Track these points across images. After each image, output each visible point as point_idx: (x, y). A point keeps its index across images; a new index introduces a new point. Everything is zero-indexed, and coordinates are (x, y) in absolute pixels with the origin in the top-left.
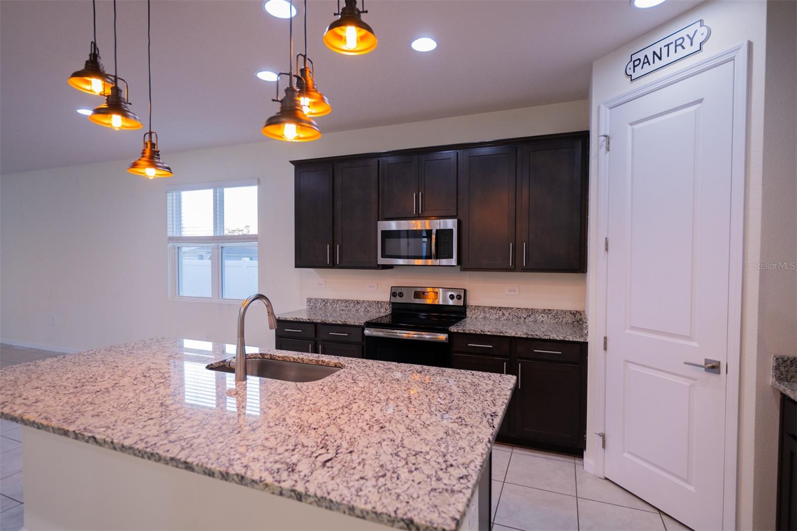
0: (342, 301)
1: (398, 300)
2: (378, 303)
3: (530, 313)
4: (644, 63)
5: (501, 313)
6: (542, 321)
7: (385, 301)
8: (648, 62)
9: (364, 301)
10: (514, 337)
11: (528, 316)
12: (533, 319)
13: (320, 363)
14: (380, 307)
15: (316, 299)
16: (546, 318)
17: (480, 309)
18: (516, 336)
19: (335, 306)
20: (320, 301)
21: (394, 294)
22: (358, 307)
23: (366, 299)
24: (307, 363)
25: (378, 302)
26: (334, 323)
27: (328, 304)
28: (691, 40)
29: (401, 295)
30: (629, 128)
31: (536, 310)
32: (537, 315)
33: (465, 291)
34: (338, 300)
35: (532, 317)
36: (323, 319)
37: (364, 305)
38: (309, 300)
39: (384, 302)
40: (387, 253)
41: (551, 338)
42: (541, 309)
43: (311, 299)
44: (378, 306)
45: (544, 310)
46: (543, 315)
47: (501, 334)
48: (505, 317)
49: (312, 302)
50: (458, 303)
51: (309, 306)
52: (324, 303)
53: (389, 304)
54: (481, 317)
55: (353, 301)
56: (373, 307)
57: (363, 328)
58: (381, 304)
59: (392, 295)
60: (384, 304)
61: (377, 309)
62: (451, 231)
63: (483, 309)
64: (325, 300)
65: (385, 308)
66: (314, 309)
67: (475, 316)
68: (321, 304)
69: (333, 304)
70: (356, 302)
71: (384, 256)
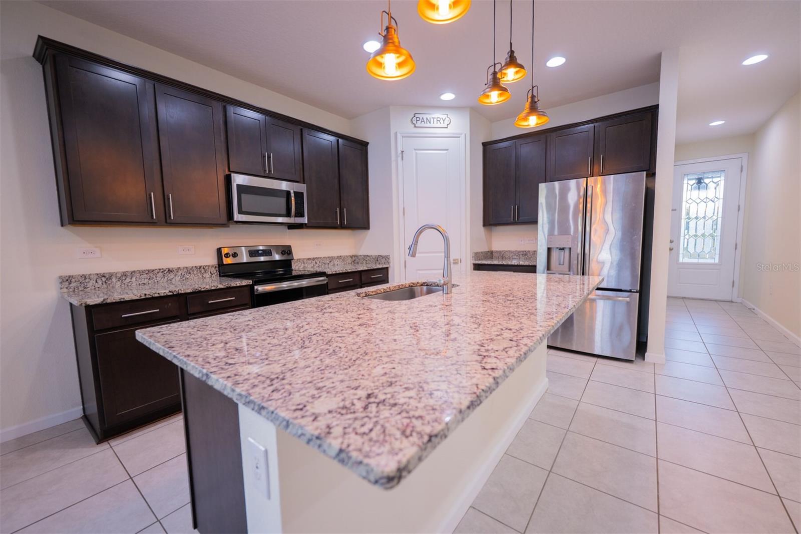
0: (142, 272)
3: (331, 259)
4: (422, 121)
5: (314, 262)
6: (337, 264)
7: (208, 264)
8: (424, 121)
9: (179, 268)
13: (401, 287)
17: (300, 261)
19: (128, 280)
22: (171, 276)
24: (393, 290)
25: (200, 267)
28: (444, 121)
29: (235, 255)
30: (414, 151)
31: (334, 257)
34: (134, 272)
37: (180, 272)
39: (209, 266)
40: (244, 209)
46: (337, 260)
49: (76, 281)
50: (289, 258)
51: (67, 288)
52: (104, 279)
53: (216, 267)
54: (302, 267)
55: (161, 271)
56: (193, 274)
57: (251, 287)
58: (204, 268)
59: (225, 256)
60: (209, 268)
61: (199, 274)
62: (303, 193)
63: (302, 261)
64: (105, 275)
65: (211, 273)
66: (81, 291)
67: (297, 267)
68: (97, 282)
69: (124, 278)
70: (167, 270)
71: (241, 212)
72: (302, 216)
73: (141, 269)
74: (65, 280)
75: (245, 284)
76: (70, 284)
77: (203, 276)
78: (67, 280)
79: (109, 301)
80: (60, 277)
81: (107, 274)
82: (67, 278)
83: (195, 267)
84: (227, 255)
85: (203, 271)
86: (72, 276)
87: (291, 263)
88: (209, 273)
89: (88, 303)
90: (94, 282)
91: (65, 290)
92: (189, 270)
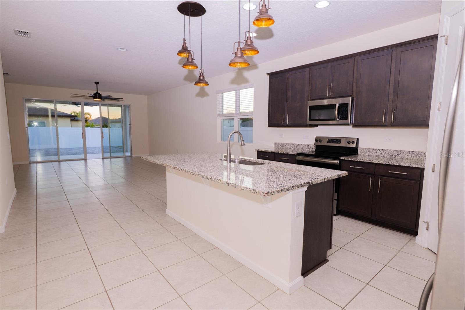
1: (319, 144)
2: (309, 145)
3: (399, 153)
5: (380, 152)
6: (407, 158)
9: (302, 144)
10: (378, 163)
11: (397, 154)
12: (401, 157)
14: (310, 147)
15: (278, 143)
16: (410, 156)
17: (366, 150)
18: (379, 163)
19: (287, 147)
20: (280, 144)
21: (316, 141)
23: (303, 143)
26: (282, 153)
27: (284, 146)
29: (320, 141)
31: (403, 152)
32: (404, 154)
33: (358, 139)
35: (400, 155)
36: (278, 151)
38: (275, 144)
39: (312, 145)
40: (312, 118)
41: (401, 165)
42: (407, 151)
43: (276, 143)
44: (309, 147)
45: (409, 152)
46: (408, 154)
47: (370, 162)
48: (382, 155)
50: (355, 146)
62: (348, 103)
63: (368, 150)
67: (363, 154)
71: (310, 119)
87: (357, 150)
88: (312, 149)
92: (305, 146)
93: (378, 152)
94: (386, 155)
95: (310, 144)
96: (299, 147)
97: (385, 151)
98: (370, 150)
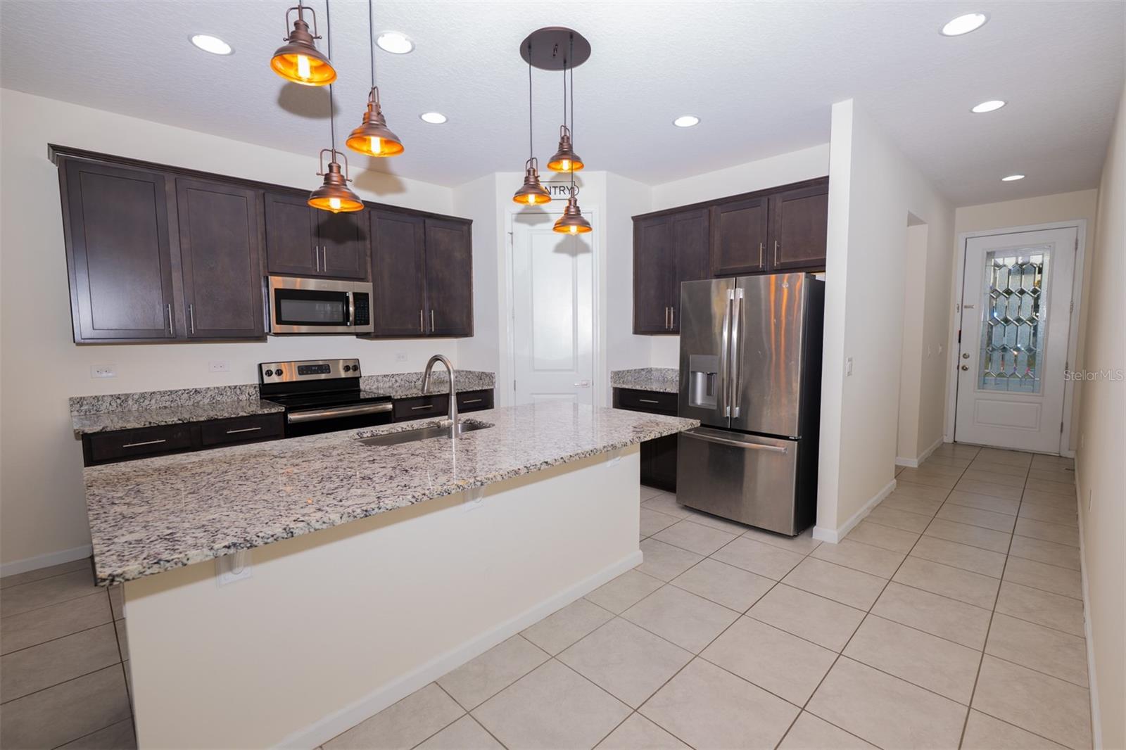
0: (163, 394)
1: (274, 379)
3: (419, 376)
5: (394, 380)
7: (246, 384)
9: (208, 388)
17: (373, 378)
23: (213, 385)
25: (235, 387)
27: (129, 402)
29: (280, 372)
33: (358, 362)
34: (154, 393)
37: (210, 393)
39: (246, 386)
40: (285, 318)
48: (398, 384)
49: (87, 403)
50: (356, 374)
51: (78, 411)
52: (119, 401)
53: (255, 387)
54: (375, 386)
55: (187, 392)
56: (226, 395)
57: (285, 415)
58: (240, 389)
59: (266, 374)
60: (246, 389)
61: (233, 396)
62: (367, 295)
63: (377, 379)
64: (120, 397)
65: (249, 394)
66: (93, 414)
67: (368, 387)
68: (110, 404)
69: (141, 401)
70: (194, 391)
71: (279, 322)
72: (368, 323)
73: (162, 389)
74: (76, 402)
75: (276, 411)
76: (81, 406)
77: (238, 398)
78: (77, 402)
79: (108, 429)
80: (71, 399)
81: (122, 395)
82: (78, 400)
83: (229, 387)
84: (269, 373)
85: (238, 392)
86: (84, 398)
87: (359, 381)
88: (247, 395)
89: (86, 431)
90: (108, 405)
91: (76, 413)
92: (221, 391)
93: (391, 379)
94: (403, 383)
95: (238, 384)
96: (199, 398)
97: (402, 377)
98: (380, 378)
